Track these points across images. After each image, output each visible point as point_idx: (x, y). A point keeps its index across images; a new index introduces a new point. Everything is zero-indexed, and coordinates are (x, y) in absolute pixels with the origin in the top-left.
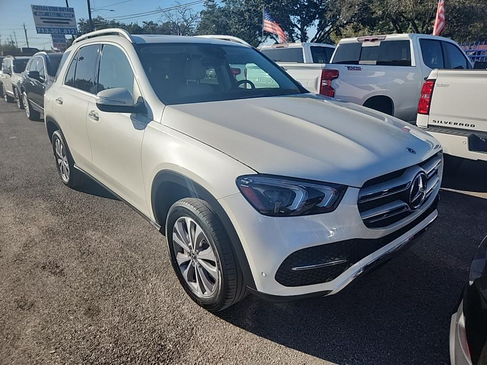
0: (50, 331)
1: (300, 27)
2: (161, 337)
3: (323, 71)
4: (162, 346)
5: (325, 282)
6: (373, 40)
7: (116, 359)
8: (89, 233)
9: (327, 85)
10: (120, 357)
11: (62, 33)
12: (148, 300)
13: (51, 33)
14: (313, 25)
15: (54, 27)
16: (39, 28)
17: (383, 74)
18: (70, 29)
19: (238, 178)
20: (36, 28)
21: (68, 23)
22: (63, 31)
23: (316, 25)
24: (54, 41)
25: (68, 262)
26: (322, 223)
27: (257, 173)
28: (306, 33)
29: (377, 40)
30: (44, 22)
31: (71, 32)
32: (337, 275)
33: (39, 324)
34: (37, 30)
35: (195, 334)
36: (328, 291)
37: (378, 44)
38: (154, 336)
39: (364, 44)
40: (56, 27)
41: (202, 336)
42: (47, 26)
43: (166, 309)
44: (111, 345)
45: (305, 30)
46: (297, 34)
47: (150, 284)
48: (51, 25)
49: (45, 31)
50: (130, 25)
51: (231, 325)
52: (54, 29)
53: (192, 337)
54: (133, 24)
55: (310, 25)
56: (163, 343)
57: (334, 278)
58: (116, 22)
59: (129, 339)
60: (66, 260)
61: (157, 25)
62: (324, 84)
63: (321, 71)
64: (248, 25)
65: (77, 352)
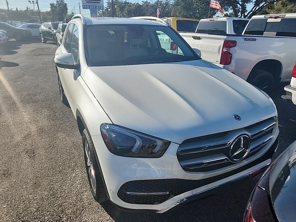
0: (10, 193)
1: (241, 4)
2: (62, 211)
3: (224, 42)
4: (60, 217)
5: (154, 204)
6: (276, 18)
7: (33, 220)
8: (60, 134)
9: (227, 51)
10: (36, 219)
11: (95, 9)
12: (68, 184)
13: (90, 9)
14: (251, 2)
15: (92, 5)
16: (84, 5)
17: (282, 44)
18: (100, 6)
19: (102, 124)
20: (83, 5)
21: (99, 3)
22: (96, 8)
23: (254, 2)
24: (91, 13)
25: (40, 151)
26: (151, 165)
27: (112, 123)
28: (246, 8)
29: (278, 17)
30: (87, 2)
31: (100, 8)
32: (163, 201)
33: (7, 187)
34: (83, 7)
35: (82, 214)
36: (157, 210)
37: (279, 20)
38: (59, 209)
39: (269, 20)
40: (93, 5)
41: (86, 217)
42: (88, 4)
43: (75, 192)
44: (35, 210)
45: (245, 5)
46: (239, 8)
47: (74, 174)
48: (90, 4)
49: (87, 7)
50: (135, 4)
51: (106, 213)
52: (92, 6)
53: (80, 216)
54: (136, 2)
55: (249, 2)
56: (61, 216)
57: (160, 203)
58: (127, 2)
59: (46, 208)
60: (40, 149)
61: (150, 3)
62: (225, 50)
63: (223, 41)
64: (205, 3)
65: (16, 210)
